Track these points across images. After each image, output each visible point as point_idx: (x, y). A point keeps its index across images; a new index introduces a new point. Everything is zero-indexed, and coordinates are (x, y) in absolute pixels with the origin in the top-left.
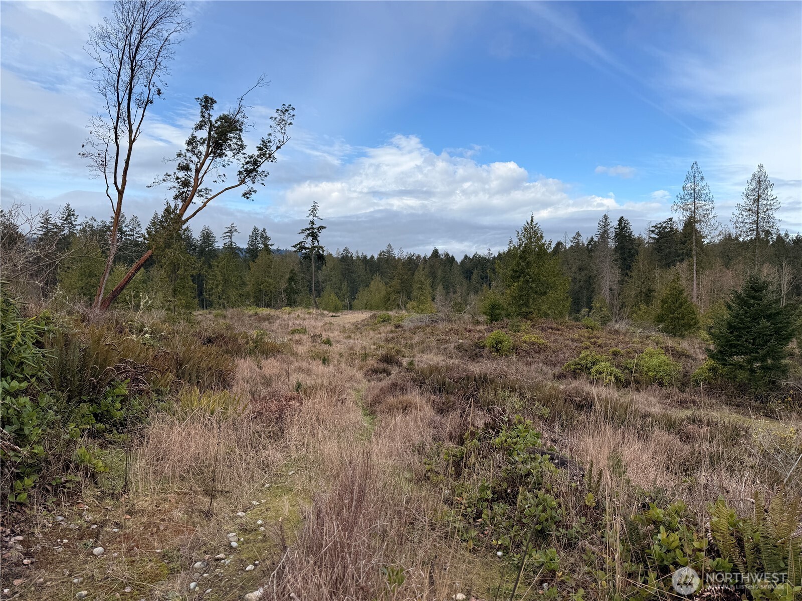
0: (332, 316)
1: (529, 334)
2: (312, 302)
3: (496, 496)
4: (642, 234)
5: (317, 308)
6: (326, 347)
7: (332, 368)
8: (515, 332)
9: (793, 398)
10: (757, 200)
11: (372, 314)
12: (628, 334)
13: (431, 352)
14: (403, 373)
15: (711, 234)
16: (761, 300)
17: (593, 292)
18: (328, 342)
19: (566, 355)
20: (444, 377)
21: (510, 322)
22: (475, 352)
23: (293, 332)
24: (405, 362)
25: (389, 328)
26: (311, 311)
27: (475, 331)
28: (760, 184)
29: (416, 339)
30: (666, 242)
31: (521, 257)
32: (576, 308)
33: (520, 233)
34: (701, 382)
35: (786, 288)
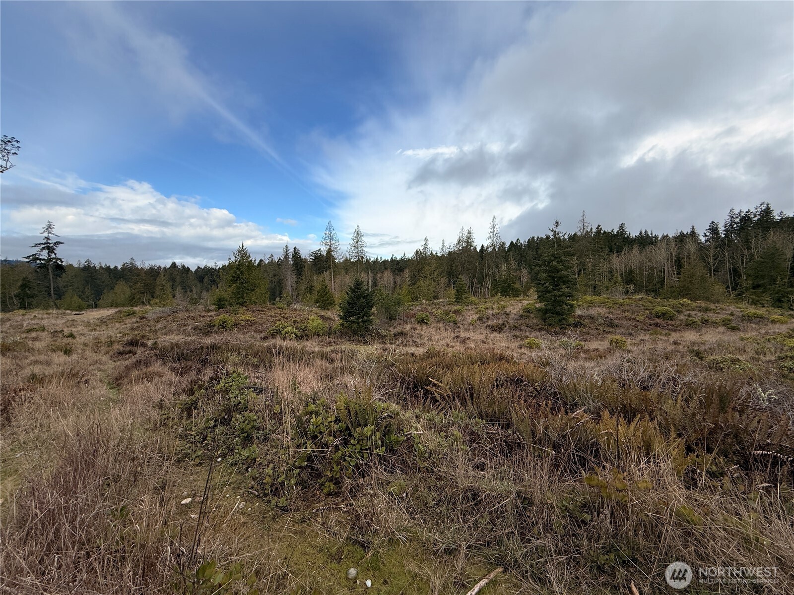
0: (76, 314)
1: (245, 315)
2: (52, 304)
3: (217, 423)
4: (306, 256)
5: (58, 308)
6: (70, 340)
7: (75, 357)
8: (235, 314)
9: (375, 334)
10: (357, 242)
11: (117, 310)
12: (302, 310)
13: (172, 333)
14: (148, 352)
15: (339, 257)
16: (361, 289)
17: (282, 288)
18: (71, 336)
19: (268, 326)
20: (183, 350)
21: (232, 308)
22: (208, 330)
23: (29, 331)
24: (150, 343)
25: (134, 320)
26: (51, 311)
27: (207, 316)
28: (358, 234)
29: (159, 326)
30: (318, 261)
31: (237, 268)
32: (273, 298)
33: (235, 253)
34: (337, 332)
35: (370, 284)
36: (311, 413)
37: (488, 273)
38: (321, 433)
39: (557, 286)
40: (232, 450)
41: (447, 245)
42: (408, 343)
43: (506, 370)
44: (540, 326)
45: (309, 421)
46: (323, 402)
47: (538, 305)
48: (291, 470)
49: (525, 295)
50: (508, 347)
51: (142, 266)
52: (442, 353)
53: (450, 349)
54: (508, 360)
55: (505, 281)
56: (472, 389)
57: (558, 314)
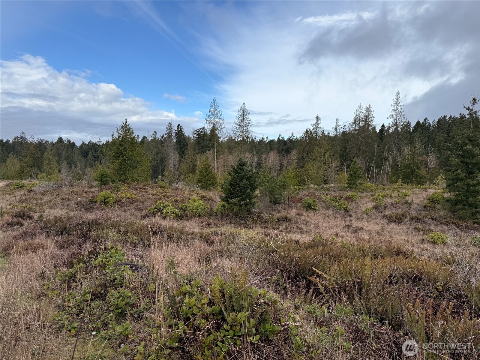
1: (126, 193)
3: (94, 297)
4: (190, 134)
8: (117, 191)
9: (257, 218)
10: (243, 121)
11: (8, 183)
12: (183, 190)
13: (57, 208)
14: (34, 224)
15: (223, 136)
16: (244, 170)
17: (164, 166)
19: (149, 204)
20: (66, 224)
21: (114, 185)
22: (90, 206)
24: (36, 216)
25: (23, 192)
27: (90, 192)
28: (244, 112)
29: (45, 199)
30: (202, 140)
31: (120, 145)
32: (155, 176)
33: (119, 129)
34: (218, 213)
35: (255, 164)
36: (185, 294)
37: (389, 157)
38: (194, 315)
39: (470, 173)
40: (106, 325)
41: (341, 124)
42: (292, 230)
43: (404, 265)
44: (448, 219)
45: (182, 301)
46: (198, 283)
47: (447, 195)
48: (162, 350)
49: (432, 182)
50: (408, 241)
51: (31, 140)
52: (330, 243)
53: (339, 240)
54: (406, 256)
55: (408, 166)
56: (361, 283)
57: (471, 206)
